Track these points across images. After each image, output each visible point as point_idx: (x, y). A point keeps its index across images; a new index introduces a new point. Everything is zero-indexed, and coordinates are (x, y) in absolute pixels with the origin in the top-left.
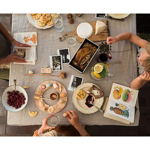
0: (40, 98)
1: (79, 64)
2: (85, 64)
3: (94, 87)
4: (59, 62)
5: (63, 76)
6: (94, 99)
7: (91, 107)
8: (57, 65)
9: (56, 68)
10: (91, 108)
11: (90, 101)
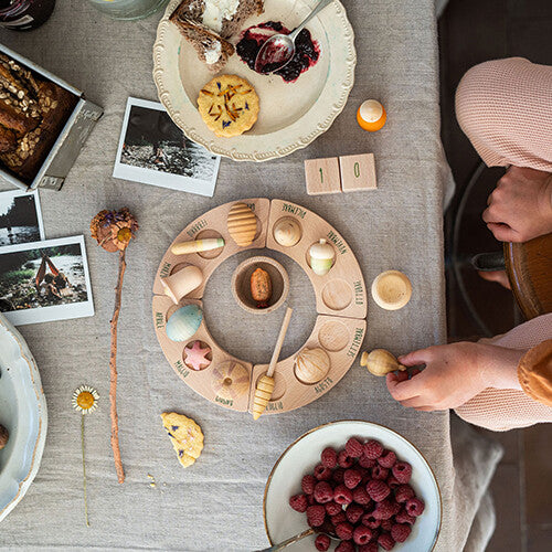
0: (265, 373)
1: (31, 125)
2: (25, 85)
3: (180, 15)
4: (31, 266)
5: (115, 230)
6: (263, 19)
7: (312, 44)
8: (49, 278)
9: (73, 281)
10: (321, 46)
11: (271, 48)
